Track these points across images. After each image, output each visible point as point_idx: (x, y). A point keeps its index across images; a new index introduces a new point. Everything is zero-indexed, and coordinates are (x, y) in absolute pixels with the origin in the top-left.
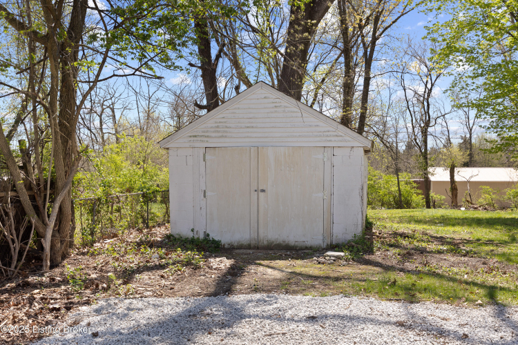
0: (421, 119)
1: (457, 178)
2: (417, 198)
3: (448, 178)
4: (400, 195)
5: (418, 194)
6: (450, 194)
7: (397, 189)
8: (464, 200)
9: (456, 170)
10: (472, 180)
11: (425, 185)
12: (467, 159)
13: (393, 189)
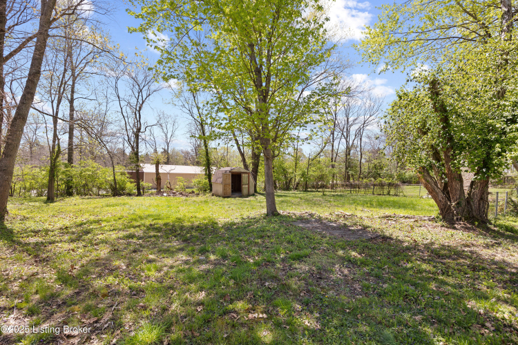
0: (134, 125)
1: (160, 171)
2: (130, 186)
3: (154, 171)
4: (115, 183)
5: (131, 182)
6: (156, 183)
7: (113, 178)
8: (165, 186)
9: (160, 166)
10: (172, 172)
11: (138, 176)
12: (165, 161)
13: (109, 179)
